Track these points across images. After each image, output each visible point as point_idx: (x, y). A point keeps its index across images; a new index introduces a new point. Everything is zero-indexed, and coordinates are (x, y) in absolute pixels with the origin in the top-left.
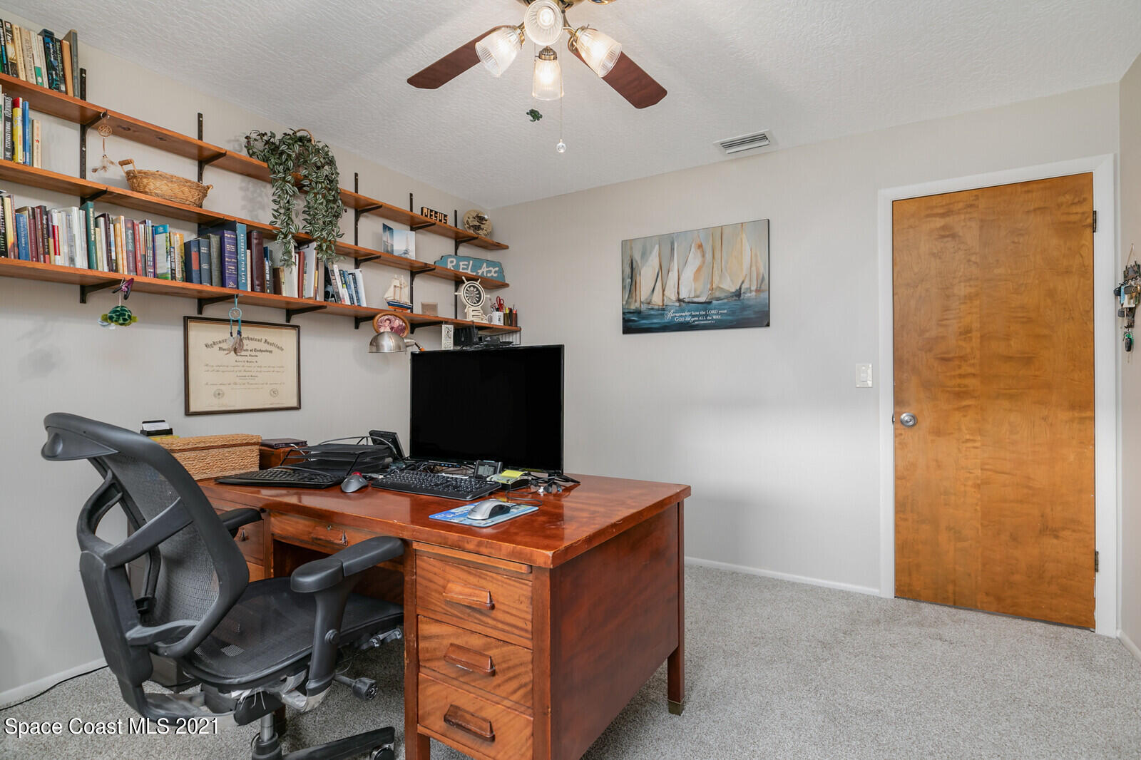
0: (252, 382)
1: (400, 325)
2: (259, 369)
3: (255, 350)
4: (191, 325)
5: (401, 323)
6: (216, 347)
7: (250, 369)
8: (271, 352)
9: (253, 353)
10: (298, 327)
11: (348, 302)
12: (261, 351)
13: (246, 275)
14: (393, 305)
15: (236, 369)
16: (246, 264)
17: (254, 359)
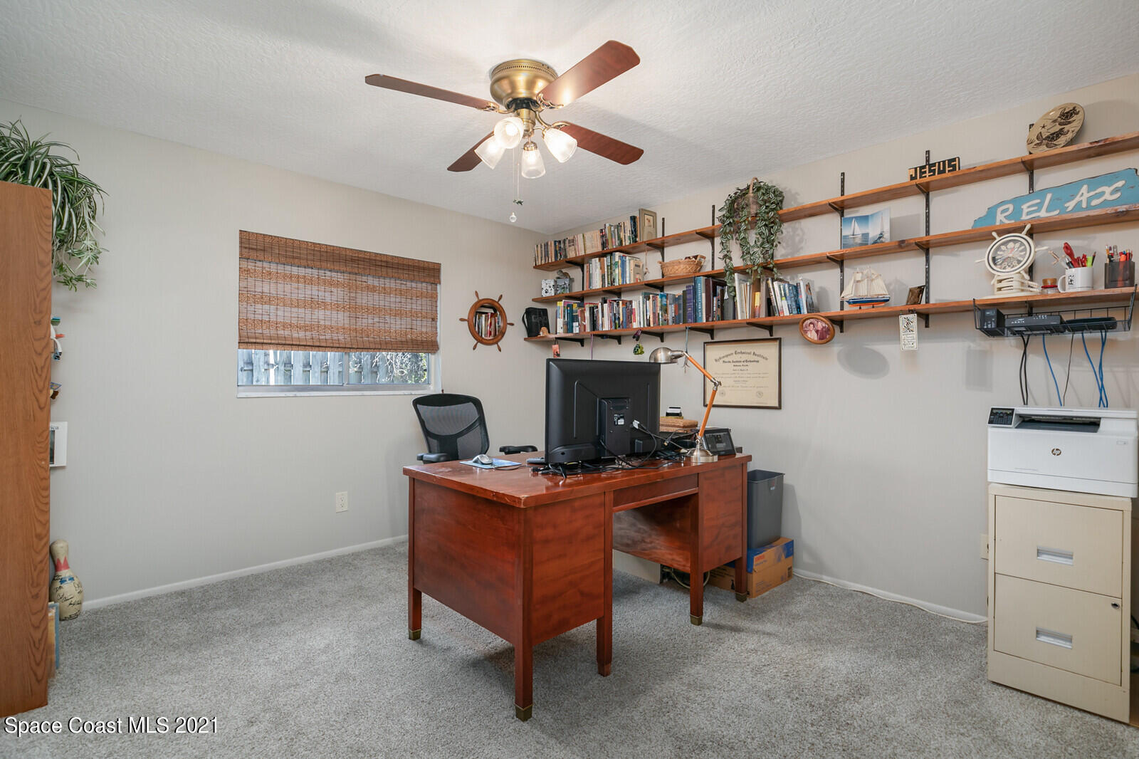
0: (744, 385)
1: (823, 327)
2: (749, 376)
3: (746, 361)
4: (708, 347)
5: (824, 325)
6: (721, 361)
7: (742, 376)
8: (758, 362)
9: (745, 363)
10: (780, 339)
11: (786, 313)
12: (751, 361)
13: (702, 312)
14: (854, 303)
15: (733, 376)
16: (701, 304)
17: (745, 368)
